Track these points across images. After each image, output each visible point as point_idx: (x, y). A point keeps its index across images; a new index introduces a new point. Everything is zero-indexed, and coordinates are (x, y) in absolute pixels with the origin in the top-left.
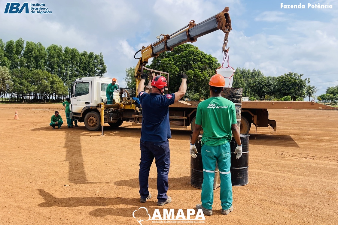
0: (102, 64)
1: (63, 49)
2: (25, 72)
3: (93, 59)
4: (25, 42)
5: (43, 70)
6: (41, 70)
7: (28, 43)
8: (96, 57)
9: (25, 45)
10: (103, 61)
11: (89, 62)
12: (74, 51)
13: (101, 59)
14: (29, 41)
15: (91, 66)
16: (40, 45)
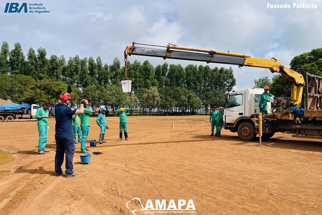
0: (232, 77)
1: (198, 68)
2: (169, 90)
3: (223, 74)
4: (169, 65)
5: (182, 87)
6: (180, 87)
7: (171, 65)
8: (226, 71)
9: (168, 68)
10: (232, 74)
11: (220, 77)
12: (206, 68)
13: (231, 73)
14: (172, 64)
15: (221, 80)
16: (180, 66)
